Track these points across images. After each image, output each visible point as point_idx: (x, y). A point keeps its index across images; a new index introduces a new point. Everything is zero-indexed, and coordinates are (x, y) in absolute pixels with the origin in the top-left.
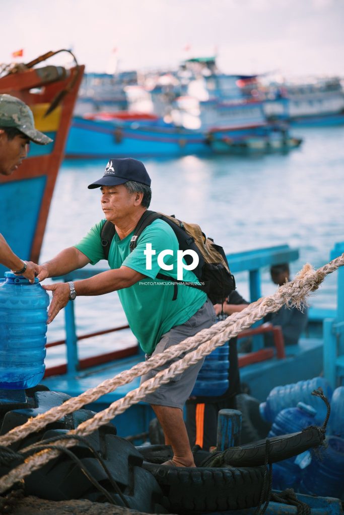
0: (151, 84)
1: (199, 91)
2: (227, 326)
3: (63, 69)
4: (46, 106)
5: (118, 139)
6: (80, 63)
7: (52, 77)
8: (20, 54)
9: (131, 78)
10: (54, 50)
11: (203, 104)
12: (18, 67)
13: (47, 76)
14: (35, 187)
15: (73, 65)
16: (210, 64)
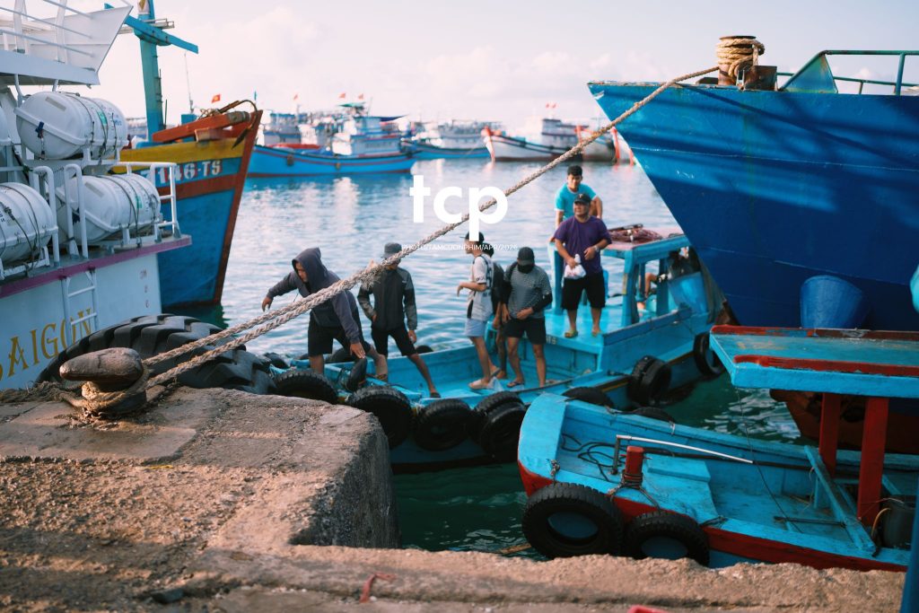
0: (316, 122)
1: (351, 128)
2: (308, 301)
3: (246, 113)
4: (235, 140)
5: (290, 163)
6: (259, 109)
7: (240, 119)
8: (218, 98)
9: (303, 118)
10: (240, 100)
11: (352, 137)
12: (213, 112)
13: (235, 118)
14: (226, 197)
15: (252, 110)
16: (359, 108)
